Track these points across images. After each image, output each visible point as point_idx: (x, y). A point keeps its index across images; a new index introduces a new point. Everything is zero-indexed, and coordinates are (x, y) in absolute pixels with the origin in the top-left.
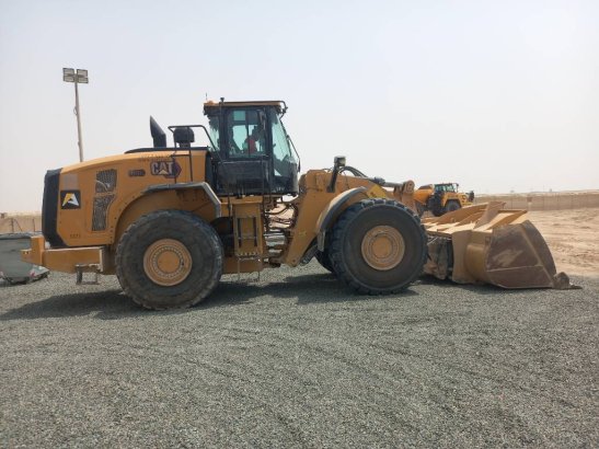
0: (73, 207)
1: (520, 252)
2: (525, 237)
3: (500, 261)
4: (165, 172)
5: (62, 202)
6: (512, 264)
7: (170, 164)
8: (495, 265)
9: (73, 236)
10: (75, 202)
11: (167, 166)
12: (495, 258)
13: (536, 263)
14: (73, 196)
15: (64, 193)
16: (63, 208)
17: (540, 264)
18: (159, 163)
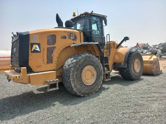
0: (37, 52)
4: (73, 38)
5: (31, 49)
7: (74, 35)
9: (37, 67)
10: (38, 49)
11: (73, 35)
14: (37, 46)
15: (32, 45)
16: (32, 52)
18: (70, 34)
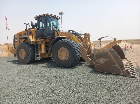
1: (108, 59)
2: (110, 54)
3: (99, 62)
6: (104, 64)
7: (30, 32)
8: (97, 63)
12: (97, 61)
13: (115, 64)
17: (117, 65)
